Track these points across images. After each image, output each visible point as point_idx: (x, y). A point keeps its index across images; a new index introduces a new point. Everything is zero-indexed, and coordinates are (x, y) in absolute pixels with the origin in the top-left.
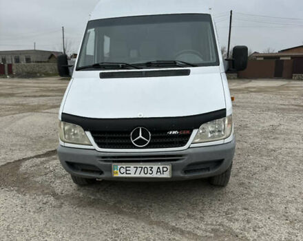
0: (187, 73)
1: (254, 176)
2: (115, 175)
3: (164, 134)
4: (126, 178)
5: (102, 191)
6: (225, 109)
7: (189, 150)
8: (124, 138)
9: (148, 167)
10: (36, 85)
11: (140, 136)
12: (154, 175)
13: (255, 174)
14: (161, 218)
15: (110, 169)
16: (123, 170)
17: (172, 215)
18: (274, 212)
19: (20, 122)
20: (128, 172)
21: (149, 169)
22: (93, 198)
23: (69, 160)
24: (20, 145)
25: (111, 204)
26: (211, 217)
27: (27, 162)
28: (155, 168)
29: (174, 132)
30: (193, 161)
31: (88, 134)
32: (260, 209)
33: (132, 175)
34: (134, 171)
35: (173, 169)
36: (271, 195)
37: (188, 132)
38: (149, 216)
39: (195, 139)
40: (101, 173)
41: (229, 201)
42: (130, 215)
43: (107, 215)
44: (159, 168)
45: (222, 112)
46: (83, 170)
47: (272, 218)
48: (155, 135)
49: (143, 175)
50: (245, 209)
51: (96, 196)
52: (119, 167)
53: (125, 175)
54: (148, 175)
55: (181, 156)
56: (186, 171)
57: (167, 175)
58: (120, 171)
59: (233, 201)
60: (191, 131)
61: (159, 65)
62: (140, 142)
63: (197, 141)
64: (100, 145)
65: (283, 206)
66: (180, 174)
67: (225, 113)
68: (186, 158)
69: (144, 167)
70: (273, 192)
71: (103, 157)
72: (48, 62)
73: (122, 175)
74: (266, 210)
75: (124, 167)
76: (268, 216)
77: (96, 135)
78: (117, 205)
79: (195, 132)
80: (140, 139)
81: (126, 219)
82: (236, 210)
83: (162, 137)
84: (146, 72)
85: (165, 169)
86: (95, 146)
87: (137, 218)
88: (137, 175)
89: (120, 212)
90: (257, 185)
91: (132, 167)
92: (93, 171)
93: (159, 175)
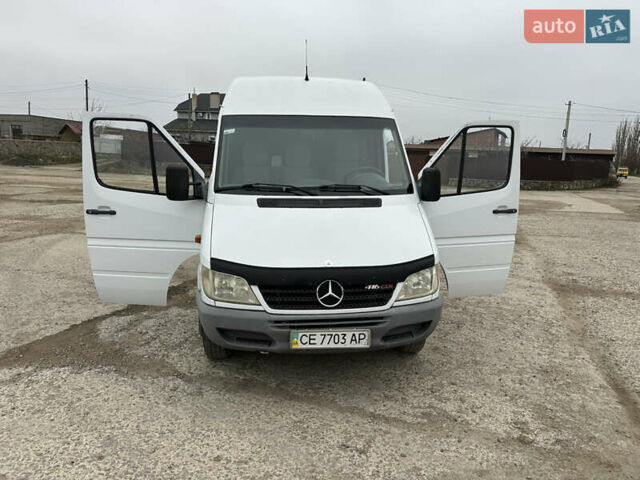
0: (377, 203)
1: (448, 337)
2: (294, 347)
3: (361, 290)
4: (307, 350)
5: (251, 367)
6: (433, 256)
7: (393, 309)
8: (307, 295)
9: (340, 334)
10: (43, 179)
11: (330, 292)
12: (348, 345)
13: (447, 334)
14: (353, 403)
15: (287, 338)
16: (305, 340)
17: (364, 397)
18: (488, 385)
19: (53, 252)
20: (312, 342)
21: (341, 337)
22: (241, 378)
23: (223, 327)
24: (77, 294)
25: (274, 385)
26: (415, 397)
27: (104, 324)
28: (349, 335)
29: (374, 287)
30: (397, 325)
31: (256, 289)
32: (470, 383)
33: (318, 346)
34: (321, 340)
35: (373, 336)
36: (476, 363)
37: (391, 286)
38: (333, 401)
39: (400, 295)
40: (270, 342)
41: (430, 375)
42: (309, 400)
43: (275, 402)
44: (354, 335)
45: (429, 260)
46: (239, 339)
47: (488, 394)
48: (349, 290)
49: (332, 345)
50: (453, 384)
51: (246, 375)
52: (300, 335)
53: (308, 346)
54: (340, 346)
55: (381, 318)
56: (385, 338)
57: (364, 344)
58: (301, 341)
59: (434, 373)
60: (395, 286)
61: (336, 190)
62: (330, 300)
63: (401, 297)
64: (271, 304)
65: (497, 378)
66: (380, 343)
67: (434, 261)
68: (388, 320)
69: (334, 334)
70: (478, 359)
71: (276, 322)
72: (59, 138)
73: (304, 346)
74: (478, 384)
75: (308, 334)
76: (483, 393)
77: (268, 291)
78: (283, 386)
79: (400, 286)
80: (330, 296)
81: (305, 407)
82: (442, 386)
83: (357, 294)
84: (324, 200)
85: (362, 337)
86: (265, 306)
87: (319, 405)
88: (325, 345)
89: (293, 398)
90: (454, 350)
91: (318, 334)
92: (256, 341)
93: (354, 345)
